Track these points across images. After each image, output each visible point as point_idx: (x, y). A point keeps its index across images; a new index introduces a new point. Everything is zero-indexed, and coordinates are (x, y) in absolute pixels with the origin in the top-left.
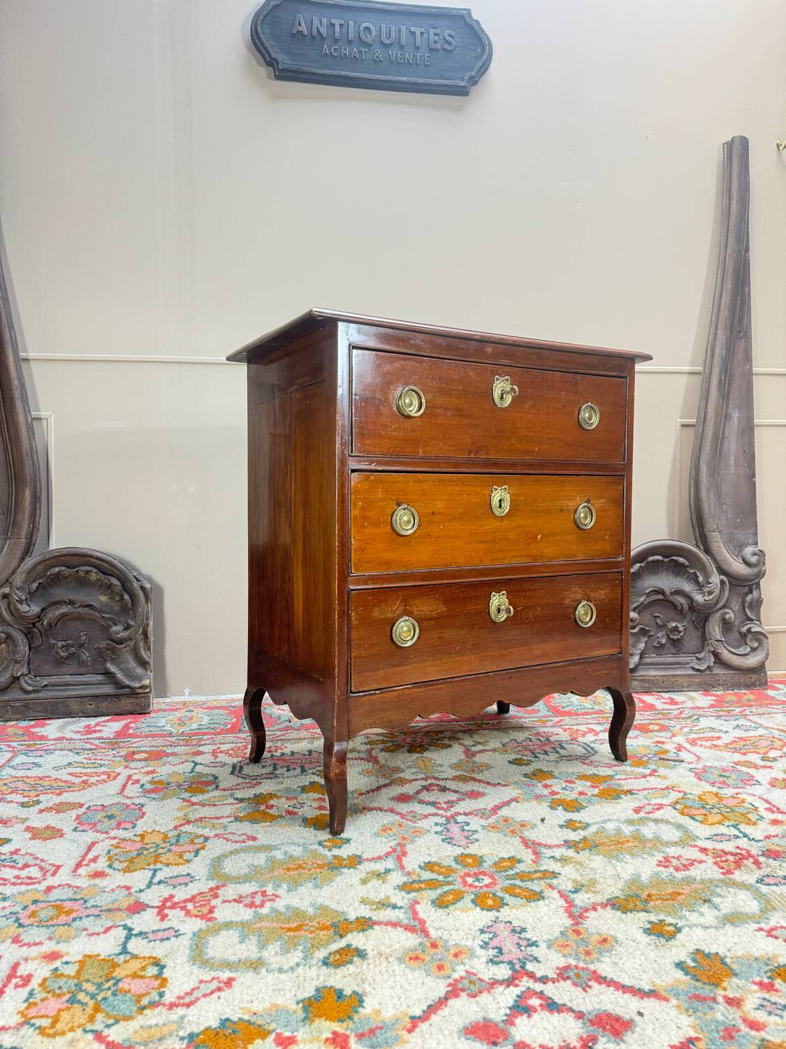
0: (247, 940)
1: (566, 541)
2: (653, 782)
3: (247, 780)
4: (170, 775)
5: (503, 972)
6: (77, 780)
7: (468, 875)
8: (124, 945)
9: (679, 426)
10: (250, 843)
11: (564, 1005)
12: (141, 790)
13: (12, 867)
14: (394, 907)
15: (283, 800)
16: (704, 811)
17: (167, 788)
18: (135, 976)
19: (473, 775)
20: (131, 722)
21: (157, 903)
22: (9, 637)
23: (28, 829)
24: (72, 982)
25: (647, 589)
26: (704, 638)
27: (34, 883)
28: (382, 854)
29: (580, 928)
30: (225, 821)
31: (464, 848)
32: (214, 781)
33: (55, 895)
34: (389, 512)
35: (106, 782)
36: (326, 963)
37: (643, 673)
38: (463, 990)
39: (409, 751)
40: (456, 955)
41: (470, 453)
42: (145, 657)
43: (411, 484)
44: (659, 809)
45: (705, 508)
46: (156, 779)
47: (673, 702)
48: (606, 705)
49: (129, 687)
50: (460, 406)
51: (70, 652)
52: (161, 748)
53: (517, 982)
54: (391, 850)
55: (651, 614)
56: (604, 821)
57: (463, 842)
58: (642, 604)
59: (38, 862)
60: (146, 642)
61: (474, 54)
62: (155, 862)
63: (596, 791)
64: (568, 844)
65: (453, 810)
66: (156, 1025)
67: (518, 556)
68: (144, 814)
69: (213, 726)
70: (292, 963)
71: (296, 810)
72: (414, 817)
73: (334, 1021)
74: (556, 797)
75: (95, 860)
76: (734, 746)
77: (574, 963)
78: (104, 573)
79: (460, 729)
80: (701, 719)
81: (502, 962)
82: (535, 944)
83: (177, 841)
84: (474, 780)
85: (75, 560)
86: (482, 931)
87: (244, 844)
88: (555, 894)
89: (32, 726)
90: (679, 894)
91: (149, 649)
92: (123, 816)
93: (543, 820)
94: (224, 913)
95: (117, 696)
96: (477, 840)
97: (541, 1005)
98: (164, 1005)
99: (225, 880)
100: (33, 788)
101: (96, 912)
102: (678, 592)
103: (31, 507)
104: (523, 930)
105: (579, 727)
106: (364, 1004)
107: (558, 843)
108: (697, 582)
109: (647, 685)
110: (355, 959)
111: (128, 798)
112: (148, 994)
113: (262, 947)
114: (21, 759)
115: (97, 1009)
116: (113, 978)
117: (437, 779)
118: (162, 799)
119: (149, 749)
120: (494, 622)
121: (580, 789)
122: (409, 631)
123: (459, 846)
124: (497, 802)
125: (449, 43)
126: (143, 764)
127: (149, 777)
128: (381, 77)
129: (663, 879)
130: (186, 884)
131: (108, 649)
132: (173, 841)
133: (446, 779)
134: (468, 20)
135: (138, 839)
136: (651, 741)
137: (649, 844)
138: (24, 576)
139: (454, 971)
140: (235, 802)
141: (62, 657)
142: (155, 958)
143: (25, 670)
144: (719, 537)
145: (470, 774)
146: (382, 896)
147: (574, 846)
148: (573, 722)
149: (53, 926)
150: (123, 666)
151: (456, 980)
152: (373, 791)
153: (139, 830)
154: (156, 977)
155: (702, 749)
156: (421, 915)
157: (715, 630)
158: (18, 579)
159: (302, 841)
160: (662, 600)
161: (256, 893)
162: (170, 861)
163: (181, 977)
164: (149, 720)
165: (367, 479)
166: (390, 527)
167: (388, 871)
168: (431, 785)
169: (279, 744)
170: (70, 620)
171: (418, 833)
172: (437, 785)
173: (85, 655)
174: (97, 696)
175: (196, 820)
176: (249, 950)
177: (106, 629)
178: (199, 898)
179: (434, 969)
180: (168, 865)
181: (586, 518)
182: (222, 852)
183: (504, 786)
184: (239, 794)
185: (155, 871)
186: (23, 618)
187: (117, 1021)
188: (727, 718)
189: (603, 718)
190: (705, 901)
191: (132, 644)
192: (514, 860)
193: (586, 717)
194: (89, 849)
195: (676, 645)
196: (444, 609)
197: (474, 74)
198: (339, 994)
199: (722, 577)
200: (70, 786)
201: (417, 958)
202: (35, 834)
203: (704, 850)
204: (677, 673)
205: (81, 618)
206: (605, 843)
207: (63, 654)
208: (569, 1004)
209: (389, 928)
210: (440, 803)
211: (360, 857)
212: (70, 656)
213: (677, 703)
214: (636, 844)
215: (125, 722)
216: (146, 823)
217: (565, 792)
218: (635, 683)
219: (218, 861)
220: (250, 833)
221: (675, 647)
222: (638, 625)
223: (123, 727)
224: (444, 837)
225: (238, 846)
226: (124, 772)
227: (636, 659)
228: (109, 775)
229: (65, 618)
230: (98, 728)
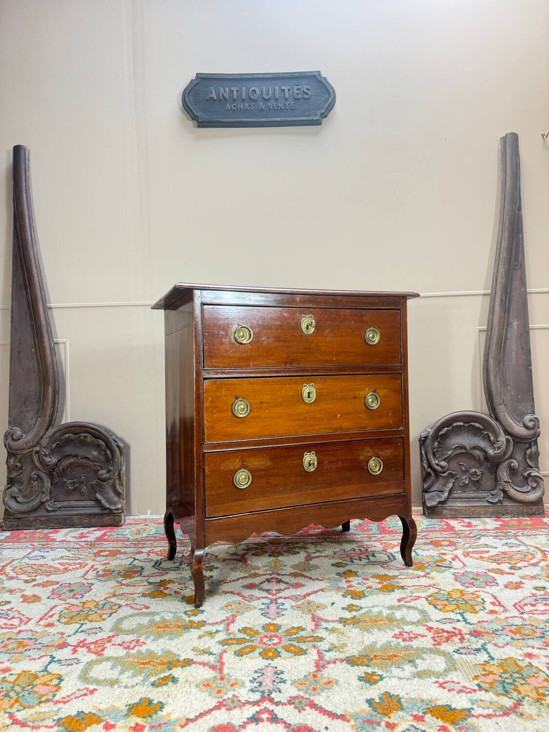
0: (115, 668)
1: (359, 418)
2: (424, 581)
3: (161, 571)
4: (116, 566)
5: (257, 696)
6: (62, 567)
7: (266, 637)
8: (47, 666)
9: (477, 331)
10: (145, 610)
11: (282, 719)
12: (96, 575)
13: (5, 618)
14: (211, 654)
15: (176, 584)
16: (446, 602)
17: (111, 574)
18: (45, 684)
20: (108, 532)
21: (75, 643)
22: (39, 477)
23: (23, 596)
24: (10, 685)
25: (455, 445)
26: (496, 480)
27: (12, 628)
28: (219, 620)
29: (319, 674)
30: (135, 596)
31: (272, 620)
32: (140, 571)
33: (21, 636)
34: (230, 403)
35: (77, 569)
36: (153, 685)
37: (451, 504)
38: (224, 706)
39: (270, 556)
40: (232, 685)
41: (286, 365)
42: (119, 490)
43: (245, 385)
44: (415, 600)
45: (494, 388)
46: (107, 568)
47: (469, 525)
49: (109, 509)
50: (278, 335)
51: (75, 486)
52: (118, 549)
53: (261, 703)
54: (226, 619)
55: (458, 463)
56: (373, 607)
57: (274, 616)
58: (450, 456)
59: (20, 616)
60: (120, 480)
61: (323, 99)
62: (85, 619)
63: (380, 586)
64: (342, 621)
65: (278, 595)
66: (44, 712)
67: (323, 428)
68: (91, 589)
69: (155, 535)
70: (134, 683)
71: (181, 591)
72: (252, 598)
73: (139, 717)
74: (351, 589)
75: (51, 616)
76: (495, 557)
77: (302, 694)
78: (96, 437)
79: (311, 541)
80: (483, 538)
81: (258, 691)
82: (284, 682)
83: (103, 607)
84: (302, 575)
85: (78, 430)
86: (256, 672)
87: (140, 611)
88: (315, 652)
89: (51, 533)
90: (396, 656)
91: (122, 485)
92: (78, 591)
93: (333, 604)
94: (111, 651)
95: (102, 515)
96: (284, 615)
97: (268, 718)
98: (53, 701)
99: (120, 632)
100: (36, 571)
101: (39, 646)
102: (475, 448)
103: (52, 398)
104: (282, 673)
105: (392, 542)
106: (163, 710)
107: (335, 619)
108: (490, 441)
109: (454, 513)
110: (170, 683)
111: (86, 579)
112: (47, 694)
113: (121, 673)
114: (37, 553)
115: (17, 701)
116: (32, 685)
117: (279, 574)
118: (105, 581)
119: (111, 549)
120: (307, 472)
121: (370, 584)
122: (245, 478)
123: (270, 618)
124: (310, 591)
125: (307, 94)
126: (104, 558)
127: (104, 567)
128: (264, 120)
129: (391, 646)
130: (96, 633)
131: (97, 485)
132: (100, 607)
133: (284, 575)
134: (319, 78)
135: (81, 605)
136: (438, 552)
137: (395, 623)
138: (48, 440)
139: (226, 694)
140: (147, 584)
141: (70, 490)
142: (60, 675)
143: (48, 498)
144: (504, 409)
145: (302, 572)
146: (206, 647)
147: (345, 621)
148: (391, 538)
149: (13, 653)
150: (106, 496)
151: (224, 700)
152: (236, 580)
153: (84, 600)
154: (56, 686)
155: (471, 560)
156: (224, 660)
157: (504, 475)
158: (44, 442)
159: (174, 610)
160: (464, 453)
161: (133, 641)
162: (93, 619)
163: (70, 686)
164: (119, 530)
165: (214, 383)
166: (231, 413)
167: (217, 631)
168: (272, 578)
170: (76, 466)
171: (249, 608)
172: (277, 579)
173: (84, 489)
174: (90, 515)
175: (119, 595)
176: (114, 674)
177: (96, 472)
178: (100, 642)
179: (215, 693)
180: (91, 621)
181: (373, 402)
182: (125, 615)
183: (320, 580)
184: (152, 580)
185: (82, 624)
186: (47, 465)
187: (24, 708)
188: (501, 538)
190: (410, 661)
191: (112, 481)
192: (301, 629)
194: (51, 609)
195: (477, 484)
196: (270, 464)
197: (323, 111)
198: (150, 702)
199: (507, 437)
200: (57, 571)
201: (208, 685)
202: (26, 599)
203: (430, 629)
204: (475, 505)
205: (82, 466)
206: (365, 621)
207: (70, 488)
208: (285, 719)
209: (201, 666)
210: (272, 590)
211: (205, 622)
212: (75, 489)
213: (471, 526)
214: (386, 622)
215: (105, 531)
216: (90, 595)
217: (359, 586)
218: (445, 512)
219: (121, 620)
220: (147, 604)
221: (475, 486)
222: (447, 470)
223: (102, 535)
224: (263, 612)
225: (136, 612)
226: (90, 563)
227: (446, 494)
228: (81, 565)
229: (72, 466)
230: (87, 535)
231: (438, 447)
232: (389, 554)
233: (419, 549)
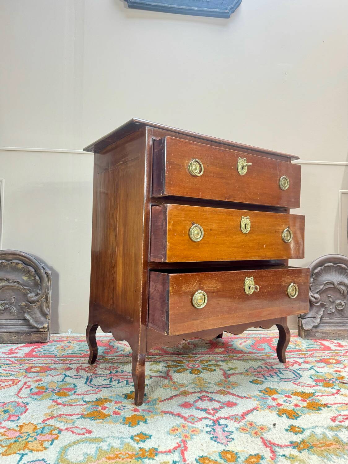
3: (94, 389)
4: (48, 383)
9: (340, 193)
10: (87, 435)
12: (29, 392)
15: (113, 403)
17: (45, 391)
19: (229, 391)
20: (35, 348)
25: (325, 281)
28: (171, 448)
30: (74, 417)
31: (225, 446)
32: (74, 389)
35: (10, 386)
37: (322, 328)
39: (191, 373)
42: (46, 311)
44: (346, 419)
46: (40, 386)
47: (340, 346)
48: (303, 346)
49: (36, 328)
51: (5, 307)
52: (48, 365)
54: (177, 445)
55: (327, 295)
56: (314, 427)
57: (224, 441)
58: (321, 289)
60: (47, 303)
62: (25, 447)
63: (305, 404)
64: (294, 445)
65: (218, 415)
67: (253, 256)
68: (27, 410)
69: (80, 352)
71: (120, 411)
72: (193, 419)
74: (281, 407)
78: (26, 264)
79: (220, 359)
83: (42, 432)
84: (230, 393)
85: (10, 257)
87: (83, 436)
91: (49, 307)
92: (14, 411)
95: (29, 333)
96: (233, 439)
102: (341, 284)
107: (286, 444)
109: (324, 335)
111: (21, 398)
117: (207, 392)
118: (40, 400)
119: (41, 365)
120: (247, 295)
121: (295, 402)
123: (222, 444)
124: (245, 410)
126: (35, 374)
127: (36, 384)
128: (184, 7)
131: (26, 306)
132: (39, 431)
133: (213, 393)
135: (18, 429)
136: (332, 370)
140: (84, 403)
145: (227, 390)
147: (297, 446)
150: (33, 316)
152: (168, 399)
153: (21, 422)
159: (121, 435)
160: (333, 288)
162: (34, 448)
164: (46, 347)
166: (188, 237)
167: (175, 463)
168: (204, 396)
169: (115, 365)
170: (7, 289)
171: (195, 431)
172: (207, 397)
173: (14, 309)
174: (18, 332)
175: (57, 416)
177: (25, 295)
180: (32, 451)
182: (69, 442)
183: (248, 398)
184: (87, 398)
185: (23, 455)
189: (302, 354)
191: (39, 304)
192: (259, 457)
193: (292, 353)
197: (232, 6)
204: (341, 329)
205: (12, 289)
206: (317, 445)
210: (209, 410)
211: (156, 450)
212: (5, 309)
213: (342, 346)
214: (338, 446)
215: (33, 347)
216: (26, 417)
217: (285, 404)
218: (317, 334)
219: (65, 449)
220: (89, 428)
221: (340, 314)
222: (320, 301)
223: (31, 351)
224: (211, 436)
225: (79, 437)
226: (23, 380)
227: (318, 320)
228: (14, 382)
229: (4, 288)
230: (16, 351)
231: (313, 283)
232: (293, 372)
233: (315, 366)
